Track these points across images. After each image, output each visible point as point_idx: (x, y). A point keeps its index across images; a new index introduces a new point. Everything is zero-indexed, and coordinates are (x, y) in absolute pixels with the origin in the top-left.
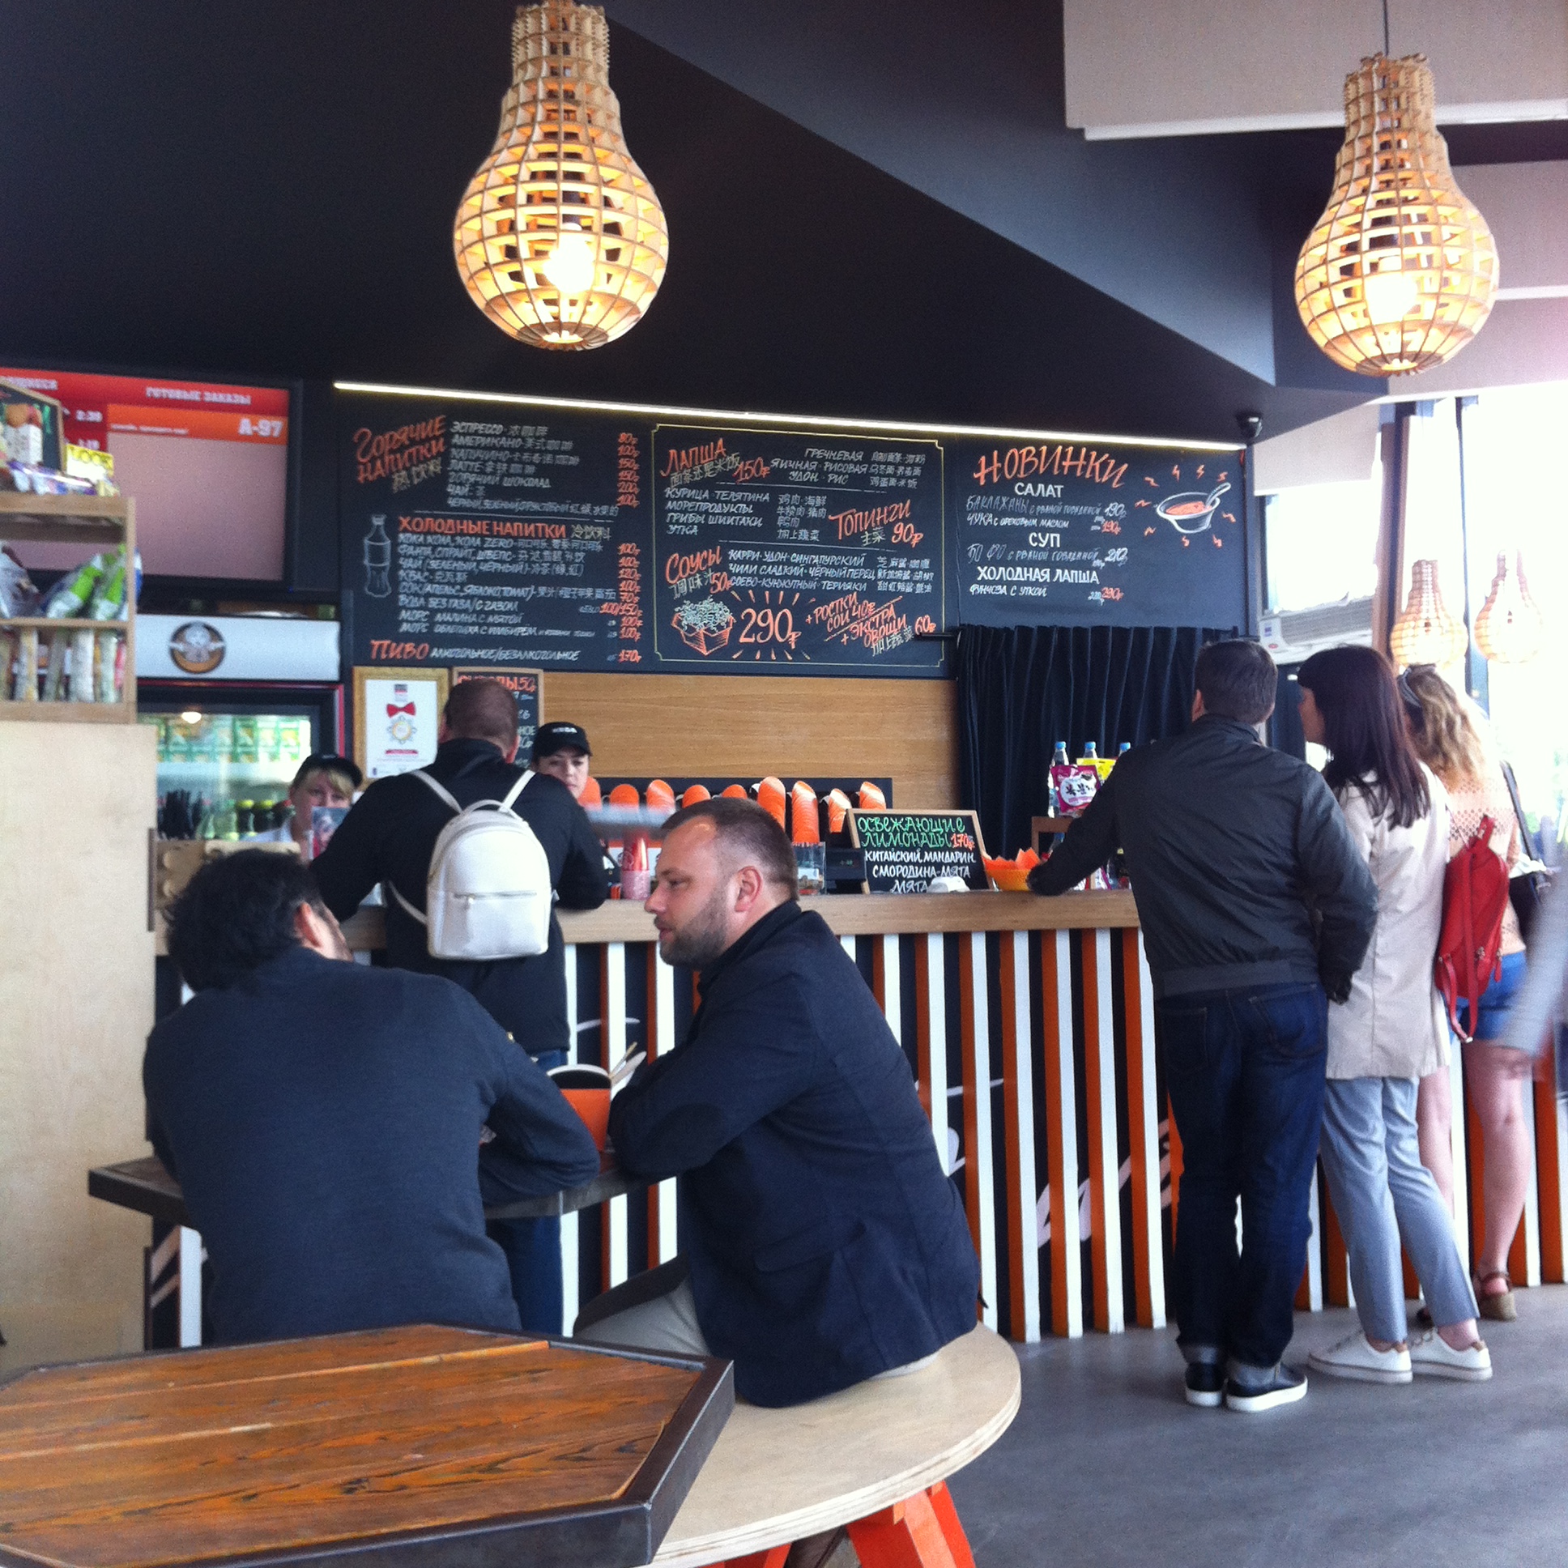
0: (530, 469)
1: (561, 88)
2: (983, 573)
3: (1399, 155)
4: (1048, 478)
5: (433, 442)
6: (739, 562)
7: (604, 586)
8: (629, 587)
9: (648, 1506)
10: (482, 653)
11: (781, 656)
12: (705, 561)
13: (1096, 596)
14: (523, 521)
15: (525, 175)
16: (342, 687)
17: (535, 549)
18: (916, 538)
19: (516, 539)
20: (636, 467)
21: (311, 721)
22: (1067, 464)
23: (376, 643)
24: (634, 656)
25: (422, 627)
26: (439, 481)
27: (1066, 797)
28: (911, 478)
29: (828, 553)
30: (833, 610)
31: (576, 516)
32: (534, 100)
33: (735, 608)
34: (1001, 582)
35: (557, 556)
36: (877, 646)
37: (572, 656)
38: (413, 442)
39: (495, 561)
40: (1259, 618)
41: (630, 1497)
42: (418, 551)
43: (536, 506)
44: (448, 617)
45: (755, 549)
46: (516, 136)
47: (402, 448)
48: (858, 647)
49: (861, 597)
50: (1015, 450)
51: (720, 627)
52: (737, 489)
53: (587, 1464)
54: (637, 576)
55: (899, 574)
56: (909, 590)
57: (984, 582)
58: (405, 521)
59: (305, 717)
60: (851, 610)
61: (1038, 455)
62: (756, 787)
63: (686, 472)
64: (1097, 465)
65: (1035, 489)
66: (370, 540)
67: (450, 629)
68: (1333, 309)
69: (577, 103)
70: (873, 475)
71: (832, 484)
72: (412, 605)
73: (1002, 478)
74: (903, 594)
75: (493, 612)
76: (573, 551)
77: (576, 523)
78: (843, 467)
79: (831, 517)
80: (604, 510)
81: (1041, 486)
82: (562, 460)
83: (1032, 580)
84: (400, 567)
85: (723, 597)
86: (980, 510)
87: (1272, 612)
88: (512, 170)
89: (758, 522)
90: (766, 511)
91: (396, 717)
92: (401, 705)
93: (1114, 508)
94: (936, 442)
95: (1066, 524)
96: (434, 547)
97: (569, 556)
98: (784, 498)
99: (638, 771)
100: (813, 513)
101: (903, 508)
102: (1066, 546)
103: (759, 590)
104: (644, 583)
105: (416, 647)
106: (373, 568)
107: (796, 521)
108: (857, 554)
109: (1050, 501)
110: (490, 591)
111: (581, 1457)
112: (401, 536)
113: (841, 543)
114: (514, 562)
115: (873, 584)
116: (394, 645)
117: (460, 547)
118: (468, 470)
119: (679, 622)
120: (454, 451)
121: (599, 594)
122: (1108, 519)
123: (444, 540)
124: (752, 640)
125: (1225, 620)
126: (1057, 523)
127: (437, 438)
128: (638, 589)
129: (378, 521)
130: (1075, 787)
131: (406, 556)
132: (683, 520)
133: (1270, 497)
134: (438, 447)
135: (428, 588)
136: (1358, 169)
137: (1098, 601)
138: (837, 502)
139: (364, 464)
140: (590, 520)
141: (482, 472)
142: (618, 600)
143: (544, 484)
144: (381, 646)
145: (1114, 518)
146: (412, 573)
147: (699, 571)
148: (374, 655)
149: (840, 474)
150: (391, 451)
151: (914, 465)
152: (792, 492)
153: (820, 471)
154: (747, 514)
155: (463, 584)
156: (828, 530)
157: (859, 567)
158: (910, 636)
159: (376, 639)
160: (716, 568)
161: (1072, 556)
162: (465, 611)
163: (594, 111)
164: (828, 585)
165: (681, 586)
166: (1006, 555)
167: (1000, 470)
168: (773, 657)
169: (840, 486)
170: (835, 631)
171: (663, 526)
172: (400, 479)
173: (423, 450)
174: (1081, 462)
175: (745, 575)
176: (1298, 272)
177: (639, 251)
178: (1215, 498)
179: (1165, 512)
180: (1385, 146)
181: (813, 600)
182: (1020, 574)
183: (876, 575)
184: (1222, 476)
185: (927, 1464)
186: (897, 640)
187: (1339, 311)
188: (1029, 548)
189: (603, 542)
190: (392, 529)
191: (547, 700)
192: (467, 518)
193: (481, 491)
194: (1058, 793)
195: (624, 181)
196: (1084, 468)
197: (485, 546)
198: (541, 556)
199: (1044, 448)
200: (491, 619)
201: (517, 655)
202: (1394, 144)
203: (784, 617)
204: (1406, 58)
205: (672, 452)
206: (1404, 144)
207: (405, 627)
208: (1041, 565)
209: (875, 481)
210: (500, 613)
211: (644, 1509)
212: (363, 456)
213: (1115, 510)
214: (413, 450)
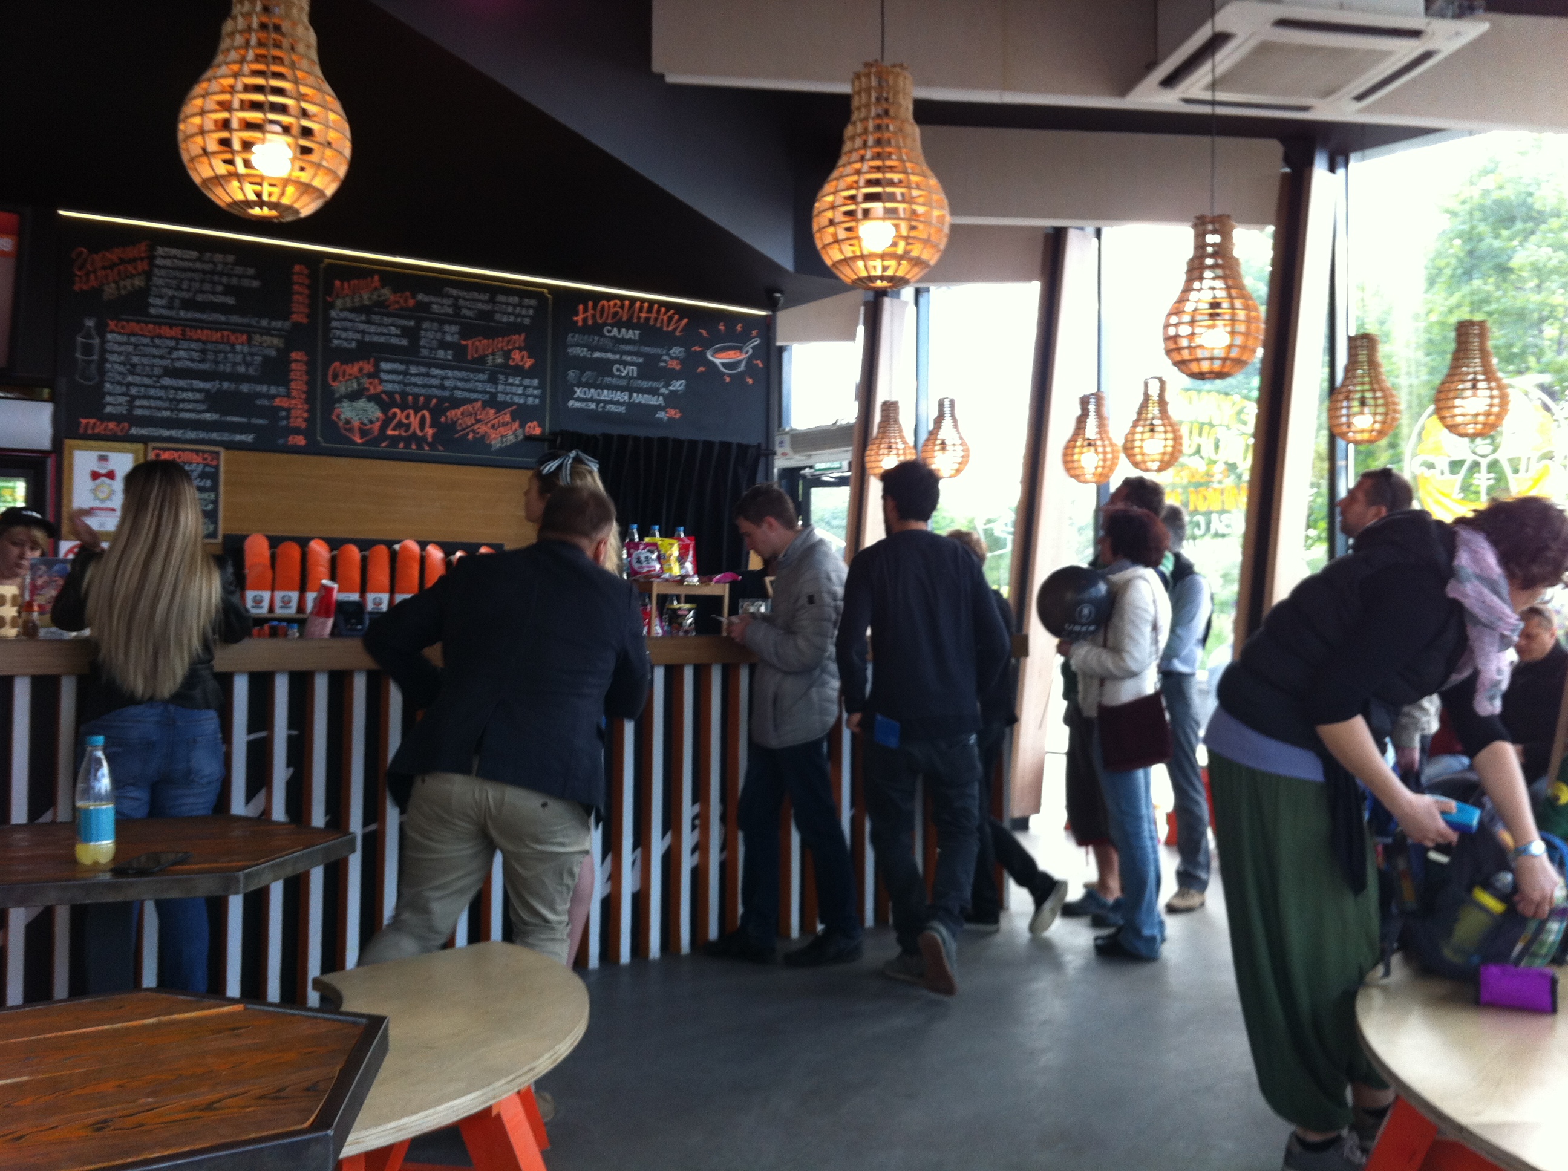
0: (219, 288)
1: (271, 21)
2: (579, 392)
3: (886, 135)
4: (629, 325)
5: (139, 262)
6: (389, 372)
7: (277, 384)
8: (298, 386)
9: (331, 1132)
10: (173, 433)
11: (420, 447)
12: (361, 370)
13: (661, 415)
14: (210, 329)
15: (239, 86)
16: (53, 455)
17: (220, 352)
18: (528, 363)
19: (204, 343)
20: (307, 292)
21: (27, 482)
22: (643, 315)
23: (84, 421)
24: (300, 441)
25: (124, 410)
26: (143, 294)
27: (636, 566)
28: (526, 316)
29: (460, 369)
30: (462, 414)
31: (254, 327)
32: (249, 29)
33: (384, 407)
34: (592, 400)
35: (239, 358)
36: (496, 443)
37: (249, 438)
38: (122, 261)
39: (186, 359)
40: (776, 433)
41: (317, 1126)
42: (122, 348)
43: (223, 318)
44: (145, 403)
45: (401, 362)
46: (233, 55)
47: (112, 266)
48: (481, 442)
49: (485, 404)
50: (605, 302)
51: (371, 422)
52: (389, 315)
53: (281, 1101)
54: (305, 378)
55: (514, 389)
56: (522, 401)
57: (579, 399)
58: (112, 324)
59: (23, 479)
60: (476, 414)
61: (622, 307)
62: (397, 547)
63: (348, 299)
64: (665, 318)
65: (619, 332)
66: (82, 337)
67: (147, 413)
68: (837, 241)
69: (283, 35)
70: (497, 312)
71: (465, 317)
72: (116, 392)
73: (595, 322)
74: (518, 404)
75: (183, 401)
76: (252, 354)
77: (255, 333)
78: (473, 305)
79: (463, 342)
80: (278, 324)
81: (623, 330)
82: (246, 283)
83: (615, 400)
84: (107, 360)
85: (375, 399)
86: (577, 345)
87: (784, 430)
88: (230, 81)
89: (404, 342)
90: (412, 334)
91: (98, 481)
92: (103, 471)
93: (676, 351)
94: (545, 291)
95: (641, 360)
96: (136, 346)
97: (249, 359)
98: (426, 325)
99: (301, 531)
100: (449, 338)
101: (519, 339)
102: (641, 376)
103: (404, 395)
104: (311, 383)
105: (117, 426)
106: (84, 361)
107: (434, 343)
108: (482, 371)
109: (629, 342)
110: (182, 383)
111: (277, 1096)
112: (109, 336)
113: (471, 362)
114: (202, 361)
115: (493, 395)
116: (99, 423)
117: (157, 347)
118: (169, 287)
119: (338, 416)
120: (156, 271)
121: (273, 390)
122: (672, 358)
123: (147, 341)
124: (396, 433)
125: (753, 439)
126: (634, 359)
127: (142, 259)
128: (305, 388)
129: (90, 323)
130: (643, 558)
131: (112, 352)
132: (344, 337)
133: (786, 346)
134: (142, 266)
135: (130, 379)
136: (858, 142)
137: (662, 418)
138: (468, 331)
139: (80, 277)
140: (267, 332)
141: (179, 288)
142: (288, 396)
143: (230, 300)
144: (88, 423)
145: (677, 358)
146: (116, 366)
147: (356, 378)
148: (81, 431)
149: (470, 309)
150: (104, 268)
151: (528, 307)
152: (432, 320)
153: (456, 307)
154: (396, 336)
155: (159, 377)
156: (460, 352)
157: (483, 382)
158: (521, 437)
159: (85, 418)
160: (370, 376)
161: (645, 384)
162: (160, 398)
163: (296, 42)
164: (459, 394)
165: (341, 387)
166: (596, 380)
167: (594, 316)
168: (414, 447)
169: (470, 318)
170: (464, 429)
171: (327, 340)
172: (110, 291)
173: (130, 268)
174: (653, 315)
175: (393, 382)
176: (815, 212)
177: (328, 152)
178: (749, 349)
179: (713, 356)
180: (878, 128)
181: (447, 405)
182: (606, 394)
183: (496, 388)
184: (754, 333)
185: (520, 1072)
186: (511, 439)
187: (841, 243)
188: (613, 376)
189: (278, 350)
190: (102, 330)
191: (226, 472)
192: (166, 324)
193: (177, 303)
194: (630, 562)
195: (318, 97)
196: (656, 319)
197: (179, 347)
198: (226, 358)
199: (627, 303)
200: (181, 406)
201: (202, 435)
202: (884, 127)
203: (423, 418)
204: (894, 66)
205: (337, 283)
206: (891, 128)
207: (109, 409)
208: (622, 389)
209: (498, 317)
210: (189, 401)
211: (327, 1135)
212: (80, 269)
213: (677, 352)
214: (121, 268)
